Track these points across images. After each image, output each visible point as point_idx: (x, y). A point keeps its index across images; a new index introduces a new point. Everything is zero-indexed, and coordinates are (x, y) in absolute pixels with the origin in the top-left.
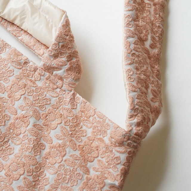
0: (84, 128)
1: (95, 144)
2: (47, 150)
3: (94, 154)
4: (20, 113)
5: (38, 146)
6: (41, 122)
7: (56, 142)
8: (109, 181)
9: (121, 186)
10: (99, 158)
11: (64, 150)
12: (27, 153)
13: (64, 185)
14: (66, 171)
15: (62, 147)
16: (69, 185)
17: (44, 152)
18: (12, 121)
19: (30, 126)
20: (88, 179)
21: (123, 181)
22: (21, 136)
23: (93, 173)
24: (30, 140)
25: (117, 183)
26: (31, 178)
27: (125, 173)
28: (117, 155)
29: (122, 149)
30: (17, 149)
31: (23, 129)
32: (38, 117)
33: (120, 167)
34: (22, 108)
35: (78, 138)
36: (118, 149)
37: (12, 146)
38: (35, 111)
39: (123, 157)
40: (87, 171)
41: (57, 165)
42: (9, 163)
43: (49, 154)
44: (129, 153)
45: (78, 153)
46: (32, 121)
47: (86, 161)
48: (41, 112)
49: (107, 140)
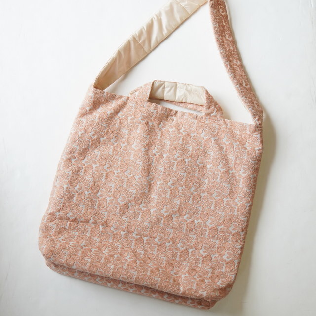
0: (235, 132)
1: (243, 136)
2: (225, 148)
3: (245, 141)
4: (206, 138)
5: (221, 148)
6: (217, 138)
7: (227, 143)
8: (257, 148)
9: (263, 148)
10: (248, 141)
11: (232, 144)
12: (218, 153)
13: (240, 158)
14: (237, 152)
15: (231, 144)
16: (242, 157)
17: (224, 149)
18: (204, 143)
19: (213, 142)
20: (248, 151)
21: (262, 146)
22: (211, 147)
23: (249, 149)
24: (216, 147)
25: (260, 148)
26: (224, 162)
27: (262, 142)
28: (256, 136)
29: (257, 133)
30: (212, 153)
31: (210, 144)
32: (214, 136)
33: (259, 141)
34: (205, 136)
35: (235, 137)
36: (255, 134)
37: (209, 153)
38: (212, 134)
39: (258, 136)
40: (246, 149)
41: (232, 152)
42: (211, 160)
43: (226, 149)
44: (260, 133)
45: (238, 143)
46: (213, 139)
47: (243, 145)
48: (215, 134)
49: (248, 132)
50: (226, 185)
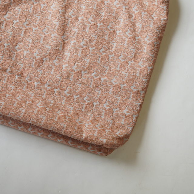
50: (132, 50)
